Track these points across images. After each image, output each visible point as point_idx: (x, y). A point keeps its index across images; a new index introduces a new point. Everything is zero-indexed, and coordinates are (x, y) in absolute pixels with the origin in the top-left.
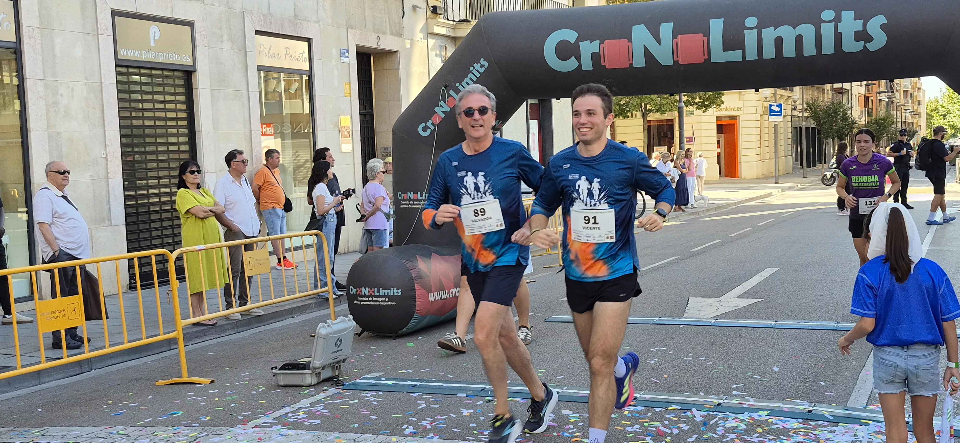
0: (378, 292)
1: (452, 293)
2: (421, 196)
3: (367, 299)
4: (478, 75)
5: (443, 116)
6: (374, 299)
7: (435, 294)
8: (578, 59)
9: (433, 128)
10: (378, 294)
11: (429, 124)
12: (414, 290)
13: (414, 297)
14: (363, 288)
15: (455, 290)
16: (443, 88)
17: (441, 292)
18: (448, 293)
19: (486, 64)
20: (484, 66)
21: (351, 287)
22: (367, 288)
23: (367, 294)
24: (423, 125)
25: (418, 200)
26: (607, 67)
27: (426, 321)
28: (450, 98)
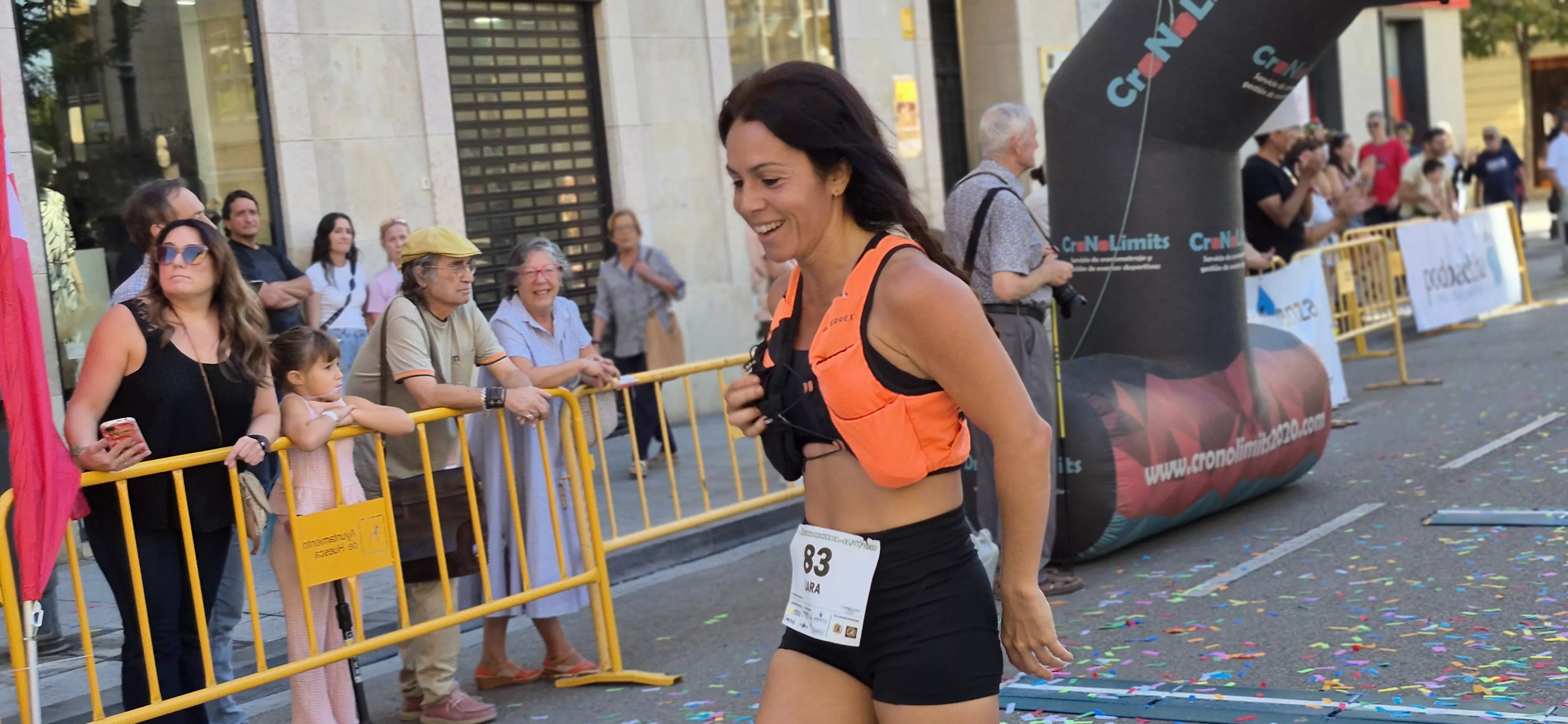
1: (1197, 463)
2: (1116, 244)
5: (1165, 57)
7: (1159, 467)
9: (1140, 86)
11: (1133, 78)
12: (1111, 460)
13: (1111, 477)
15: (1202, 457)
17: (1173, 463)
18: (1189, 463)
24: (1118, 81)
25: (1110, 254)
27: (1139, 530)
28: (1182, 16)
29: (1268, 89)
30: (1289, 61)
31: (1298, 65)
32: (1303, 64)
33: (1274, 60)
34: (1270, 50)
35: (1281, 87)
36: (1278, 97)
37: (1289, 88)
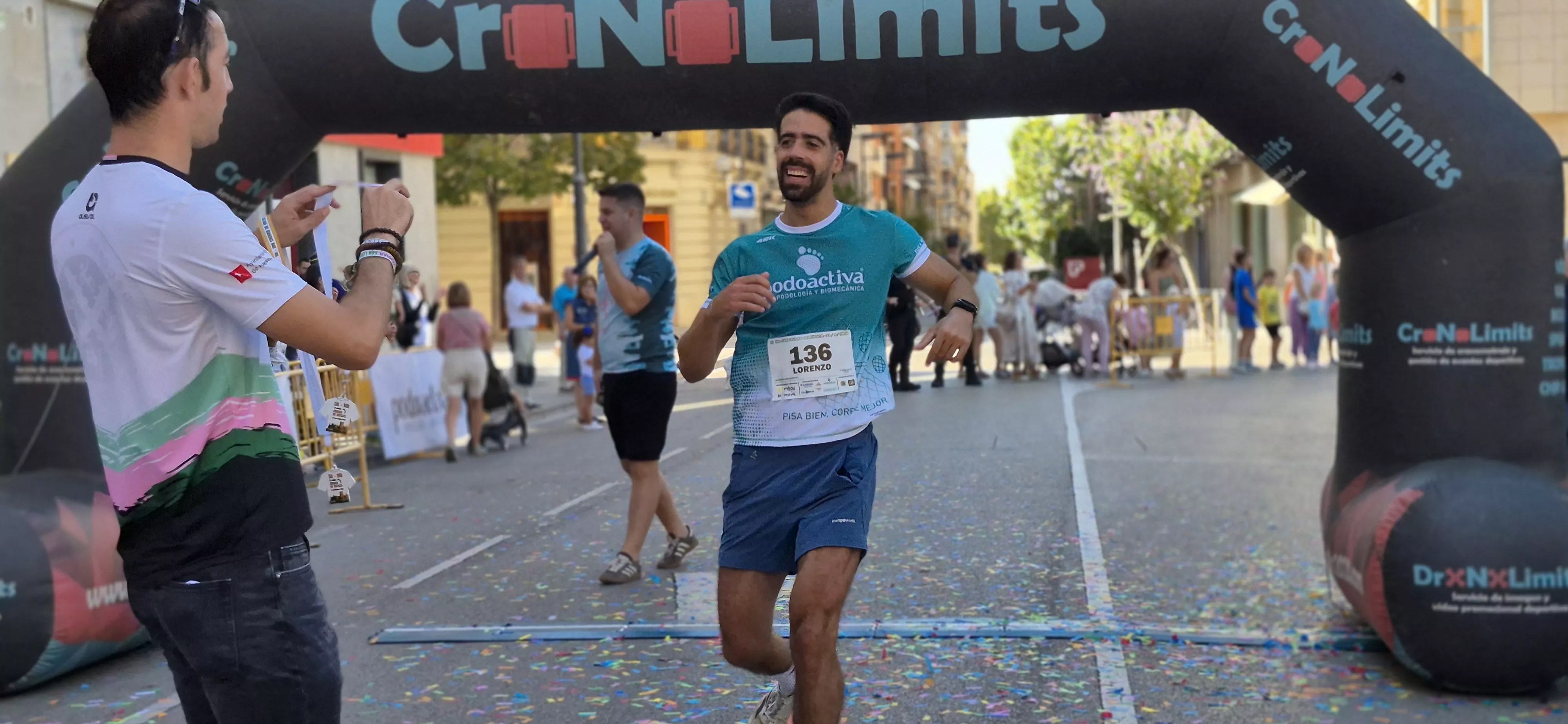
2: (67, 352)
7: (103, 590)
8: (453, 43)
12: (49, 581)
13: (48, 600)
25: (58, 364)
26: (520, 65)
27: (79, 656)
30: (253, 180)
31: (262, 184)
32: (266, 184)
33: (237, 177)
34: (233, 166)
35: (244, 204)
37: (251, 206)
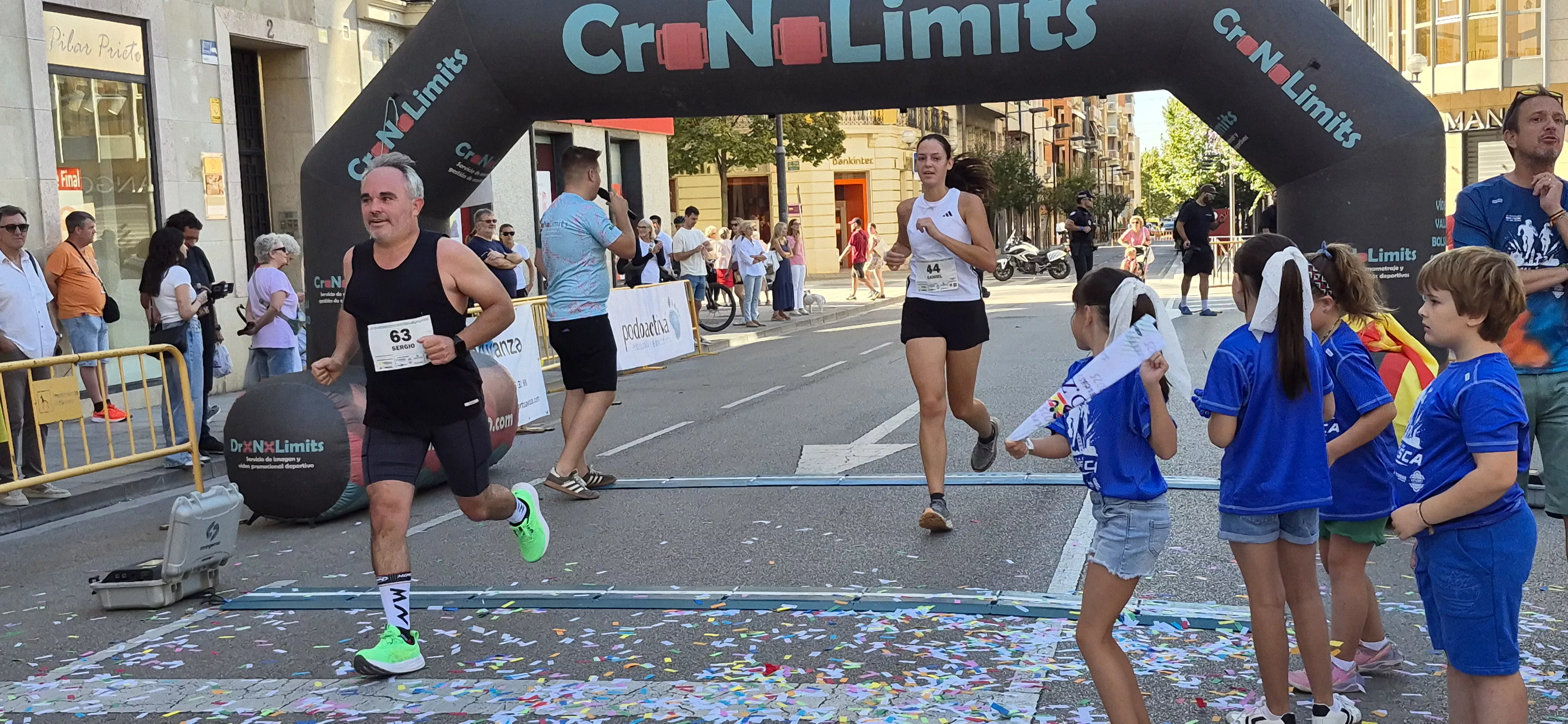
0: (282, 447)
3: (261, 460)
4: (451, 77)
5: (392, 146)
6: (276, 460)
8: (620, 52)
10: (282, 451)
11: (368, 160)
12: (345, 443)
13: (344, 456)
14: (255, 442)
16: (390, 98)
19: (464, 59)
20: (460, 61)
21: (233, 440)
22: (262, 442)
23: (261, 451)
24: (356, 161)
26: (669, 67)
28: (403, 115)
29: (468, 174)
30: (481, 155)
31: (488, 158)
32: (491, 157)
33: (470, 153)
34: (468, 146)
35: (477, 173)
36: (475, 180)
37: (483, 174)
